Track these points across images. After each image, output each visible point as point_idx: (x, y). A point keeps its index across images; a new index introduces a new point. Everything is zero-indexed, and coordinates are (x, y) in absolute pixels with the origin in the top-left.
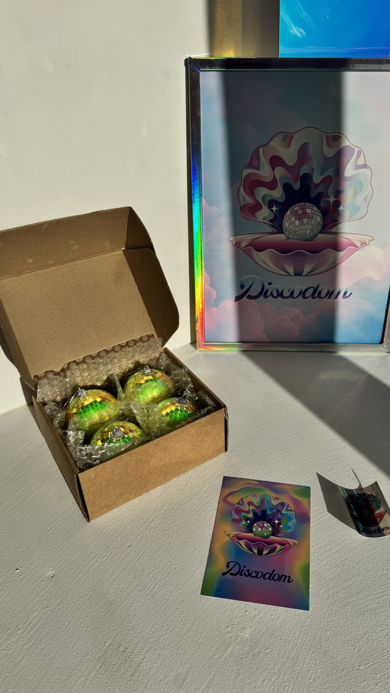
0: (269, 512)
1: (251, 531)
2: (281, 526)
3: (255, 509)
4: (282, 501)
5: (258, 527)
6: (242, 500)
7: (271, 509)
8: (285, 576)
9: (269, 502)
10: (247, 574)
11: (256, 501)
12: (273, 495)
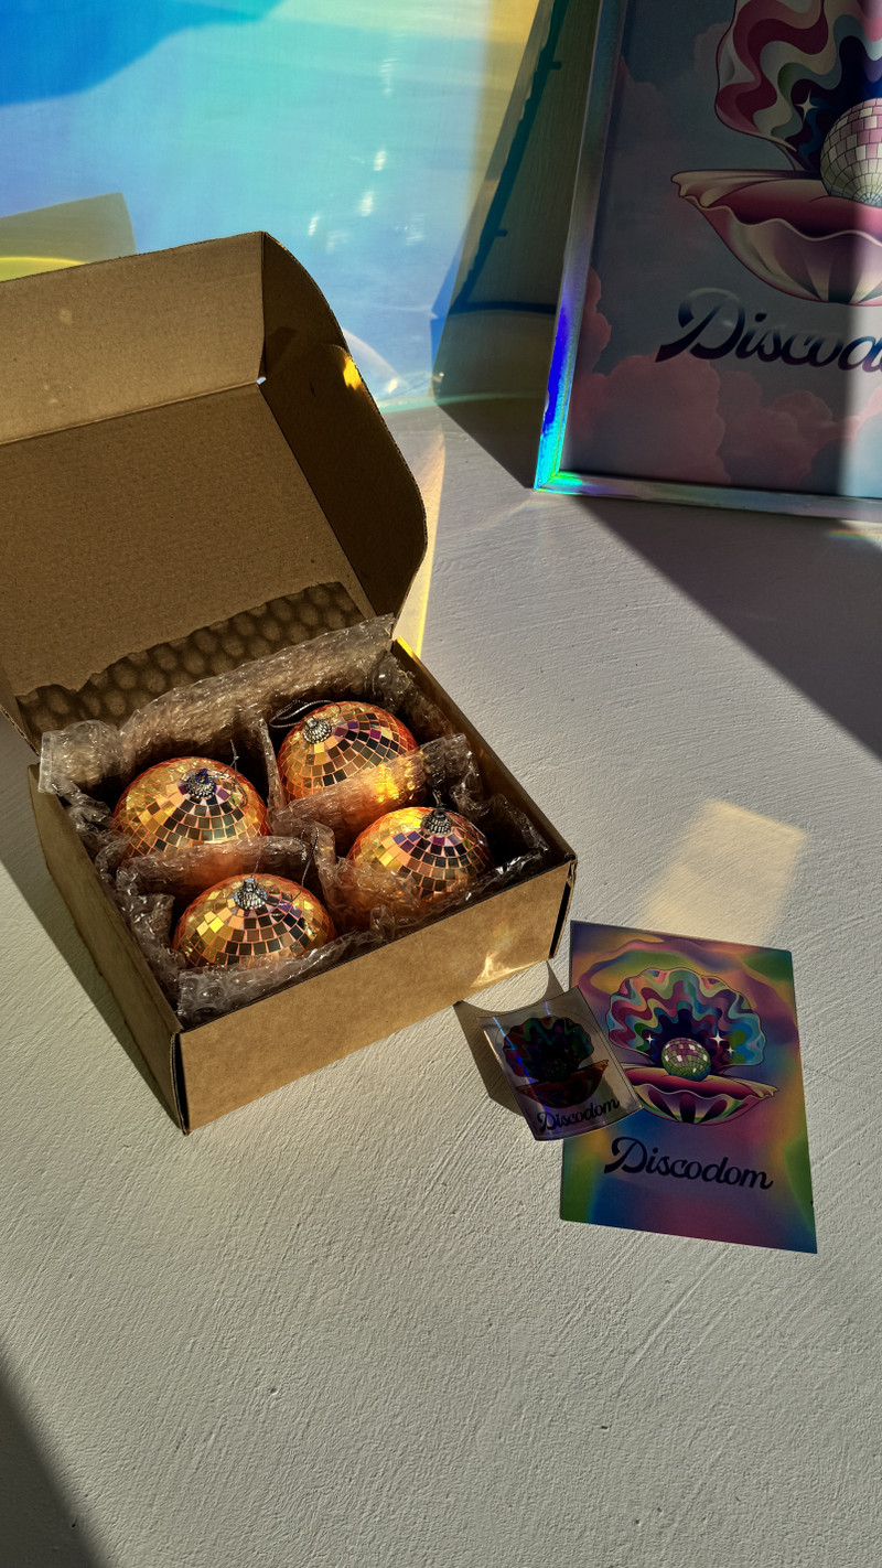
0: (696, 1016)
1: (659, 1064)
2: (730, 1050)
3: (662, 1006)
4: (726, 988)
5: (674, 1054)
6: (627, 982)
7: (701, 1009)
8: (754, 1172)
9: (694, 990)
11: (663, 986)
12: (701, 972)
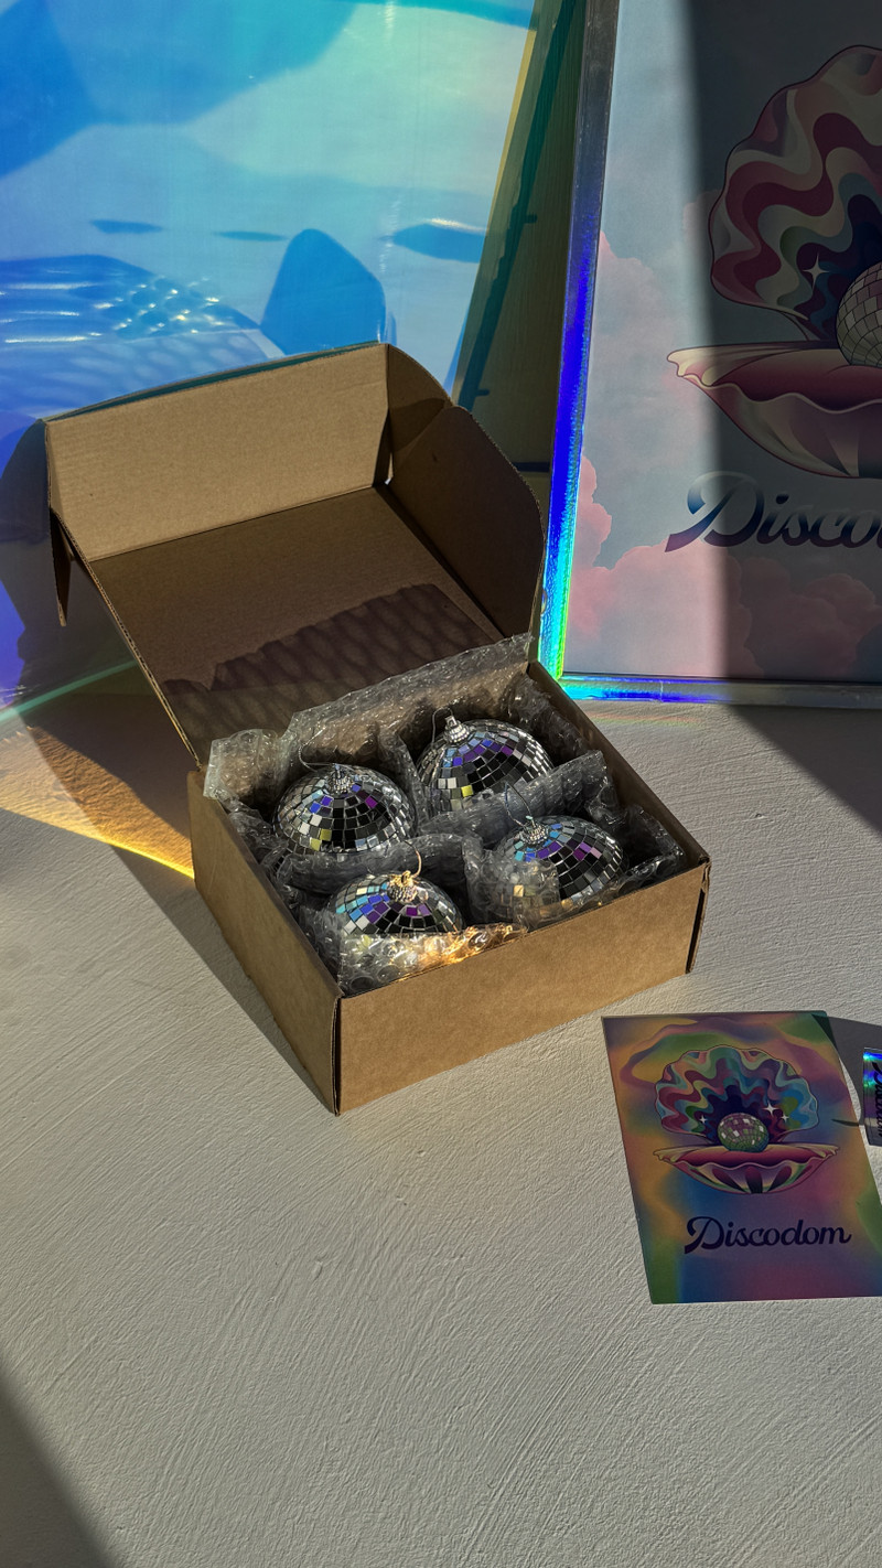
0: (744, 1090)
1: (717, 1142)
2: (785, 1117)
3: (708, 1086)
4: (769, 1057)
5: (730, 1130)
6: (668, 1068)
7: (748, 1082)
8: (831, 1229)
9: (738, 1065)
10: (742, 1241)
11: (705, 1067)
12: (741, 1046)
